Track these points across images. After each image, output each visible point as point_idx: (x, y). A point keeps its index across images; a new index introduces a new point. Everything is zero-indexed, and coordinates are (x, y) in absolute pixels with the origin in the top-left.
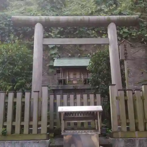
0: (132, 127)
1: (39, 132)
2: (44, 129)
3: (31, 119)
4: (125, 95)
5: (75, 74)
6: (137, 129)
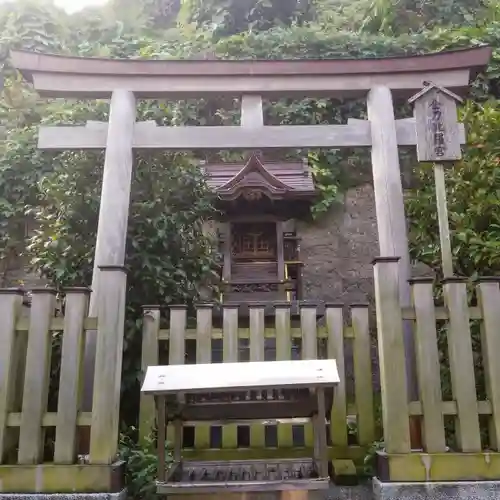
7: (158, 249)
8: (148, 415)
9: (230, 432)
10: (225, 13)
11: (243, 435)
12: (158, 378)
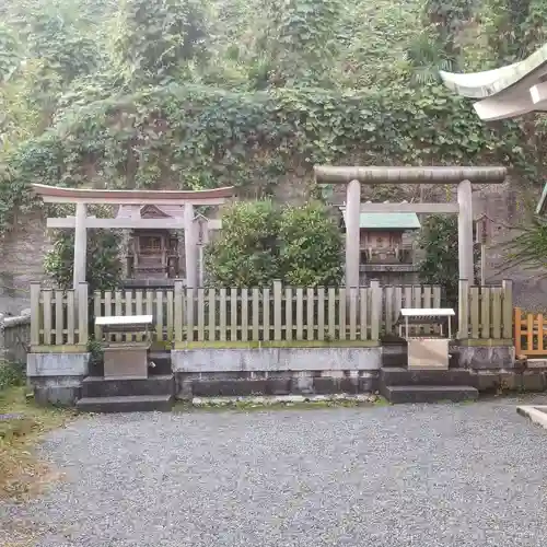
0: (486, 333)
1: (369, 337)
2: (375, 335)
3: (358, 321)
4: (480, 293)
5: (380, 241)
6: (491, 336)
7: (99, 267)
8: (98, 331)
9: (129, 336)
10: (142, 58)
11: (134, 337)
12: (100, 321)
